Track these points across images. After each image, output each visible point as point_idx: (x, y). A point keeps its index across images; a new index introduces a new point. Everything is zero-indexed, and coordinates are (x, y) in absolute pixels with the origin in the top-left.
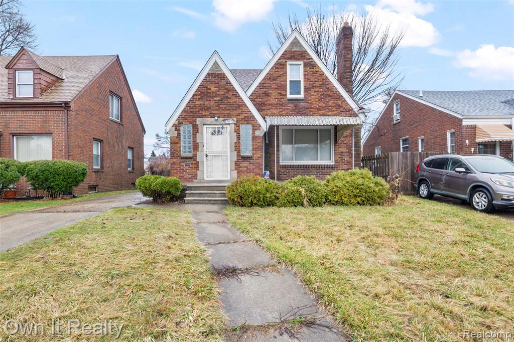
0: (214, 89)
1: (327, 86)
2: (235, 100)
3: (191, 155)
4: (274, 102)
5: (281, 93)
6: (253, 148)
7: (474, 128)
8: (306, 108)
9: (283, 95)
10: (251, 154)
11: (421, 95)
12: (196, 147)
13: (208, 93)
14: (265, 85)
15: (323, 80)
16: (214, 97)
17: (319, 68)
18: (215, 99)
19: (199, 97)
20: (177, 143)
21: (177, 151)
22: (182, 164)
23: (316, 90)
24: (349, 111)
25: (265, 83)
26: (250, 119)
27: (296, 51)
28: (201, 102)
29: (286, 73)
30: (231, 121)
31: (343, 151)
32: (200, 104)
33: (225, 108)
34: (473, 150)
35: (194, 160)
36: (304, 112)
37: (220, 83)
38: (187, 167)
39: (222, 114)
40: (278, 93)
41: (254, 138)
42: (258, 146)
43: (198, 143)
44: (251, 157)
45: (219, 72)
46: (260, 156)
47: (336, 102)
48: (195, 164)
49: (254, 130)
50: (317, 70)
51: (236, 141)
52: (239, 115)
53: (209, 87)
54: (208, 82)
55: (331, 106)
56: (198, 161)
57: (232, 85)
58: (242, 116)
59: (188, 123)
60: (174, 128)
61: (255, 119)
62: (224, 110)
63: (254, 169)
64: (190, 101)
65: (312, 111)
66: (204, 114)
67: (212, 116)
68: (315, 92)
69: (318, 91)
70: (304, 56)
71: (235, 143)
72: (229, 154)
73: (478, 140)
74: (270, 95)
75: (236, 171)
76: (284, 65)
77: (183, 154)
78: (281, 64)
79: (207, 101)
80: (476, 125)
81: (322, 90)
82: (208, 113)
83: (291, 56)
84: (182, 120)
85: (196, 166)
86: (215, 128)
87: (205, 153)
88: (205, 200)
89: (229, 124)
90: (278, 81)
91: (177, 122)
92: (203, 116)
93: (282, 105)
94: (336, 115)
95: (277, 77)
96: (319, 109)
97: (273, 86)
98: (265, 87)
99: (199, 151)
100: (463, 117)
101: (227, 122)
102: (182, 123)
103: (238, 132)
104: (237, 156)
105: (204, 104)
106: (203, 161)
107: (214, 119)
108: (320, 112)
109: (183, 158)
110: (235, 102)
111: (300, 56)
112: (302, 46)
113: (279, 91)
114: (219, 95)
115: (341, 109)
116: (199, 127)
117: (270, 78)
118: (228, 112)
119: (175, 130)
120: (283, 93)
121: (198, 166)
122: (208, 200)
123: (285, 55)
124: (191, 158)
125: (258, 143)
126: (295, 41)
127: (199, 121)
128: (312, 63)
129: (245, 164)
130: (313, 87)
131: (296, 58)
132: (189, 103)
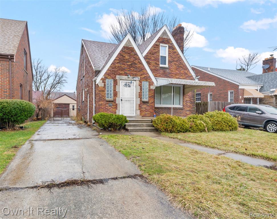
0: (127, 57)
1: (180, 62)
2: (139, 66)
3: (112, 99)
4: (152, 68)
5: (156, 63)
6: (149, 97)
7: (243, 90)
8: (170, 73)
9: (158, 64)
10: (148, 100)
11: (209, 70)
12: (116, 94)
13: (124, 59)
14: (148, 57)
15: (178, 57)
16: (127, 62)
17: (176, 50)
18: (128, 63)
19: (118, 61)
20: (104, 91)
21: (103, 96)
22: (107, 105)
23: (175, 63)
24: (190, 77)
25: (148, 56)
26: (147, 78)
27: (165, 38)
28: (119, 65)
29: (159, 51)
30: (137, 79)
31: (187, 100)
32: (119, 66)
33: (134, 70)
34: (243, 101)
35: (114, 103)
36: (169, 75)
37: (131, 54)
38: (110, 108)
39: (132, 73)
40: (155, 63)
41: (150, 90)
42: (152, 95)
43: (117, 92)
44: (148, 102)
45: (130, 46)
46: (153, 101)
47: (184, 71)
48: (115, 105)
49: (150, 85)
50: (175, 51)
51: (139, 92)
52: (141, 75)
53: (124, 55)
54: (123, 52)
55: (182, 73)
56: (117, 103)
57: (138, 56)
58: (143, 76)
59: (111, 78)
60: (102, 81)
61: (151, 78)
62: (133, 71)
63: (149, 109)
64: (112, 63)
65: (172, 76)
66: (121, 73)
67: (126, 74)
68: (174, 64)
69: (175, 64)
70: (169, 42)
71: (139, 93)
72: (135, 100)
73: (245, 97)
74: (150, 63)
75: (139, 110)
76: (158, 46)
77: (107, 99)
78: (157, 45)
79: (123, 64)
80: (244, 89)
81: (178, 63)
82: (124, 73)
83: (162, 41)
84: (107, 76)
85: (115, 107)
86: (127, 82)
87: (121, 98)
88: (140, 129)
89: (135, 81)
90: (155, 56)
91: (103, 77)
92: (120, 74)
93: (157, 70)
94: (184, 79)
95: (155, 53)
96: (176, 75)
97: (152, 58)
98: (148, 58)
99: (118, 97)
100: (240, 84)
101: (135, 79)
102: (107, 78)
103: (140, 86)
104: (140, 101)
105: (121, 66)
106: (120, 104)
107: (127, 76)
108: (176, 76)
109: (107, 101)
110: (139, 67)
111: (167, 41)
112: (168, 36)
113: (155, 62)
114: (130, 61)
115: (187, 76)
116: (118, 81)
117: (150, 53)
118: (135, 73)
119: (103, 82)
120: (158, 63)
121: (117, 106)
122: (142, 129)
123: (159, 40)
124: (112, 101)
125: (152, 93)
126: (165, 32)
127: (118, 77)
128: (173, 47)
129: (144, 106)
130: (174, 61)
131: (165, 42)
132: (111, 65)
